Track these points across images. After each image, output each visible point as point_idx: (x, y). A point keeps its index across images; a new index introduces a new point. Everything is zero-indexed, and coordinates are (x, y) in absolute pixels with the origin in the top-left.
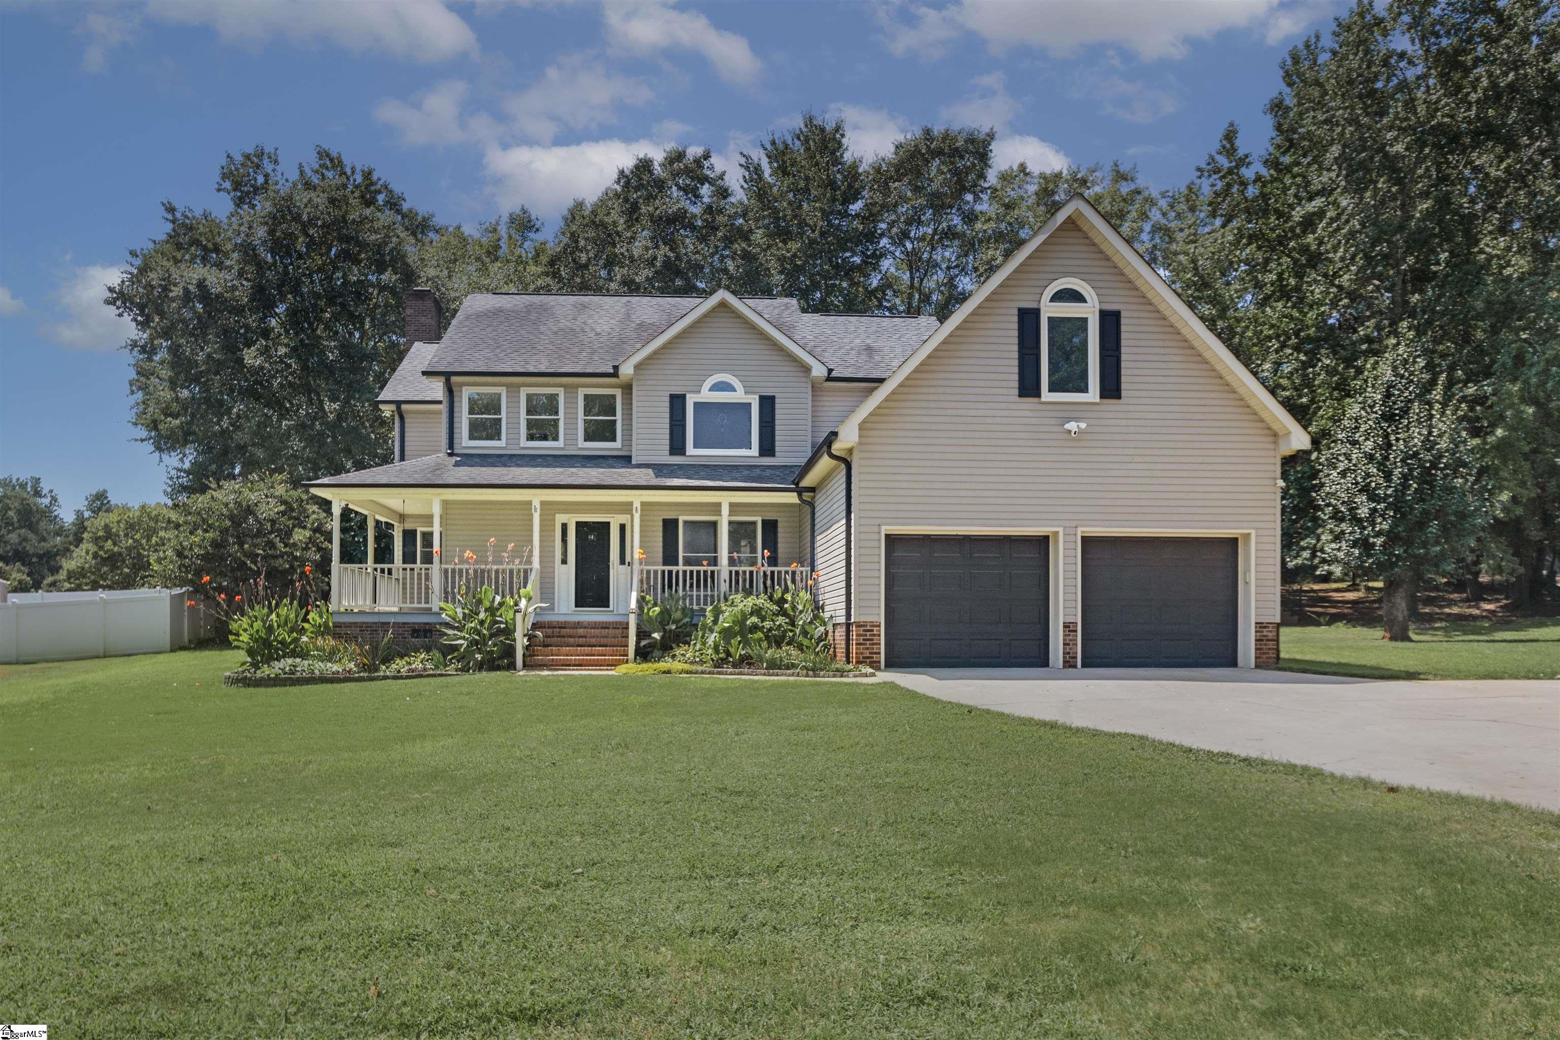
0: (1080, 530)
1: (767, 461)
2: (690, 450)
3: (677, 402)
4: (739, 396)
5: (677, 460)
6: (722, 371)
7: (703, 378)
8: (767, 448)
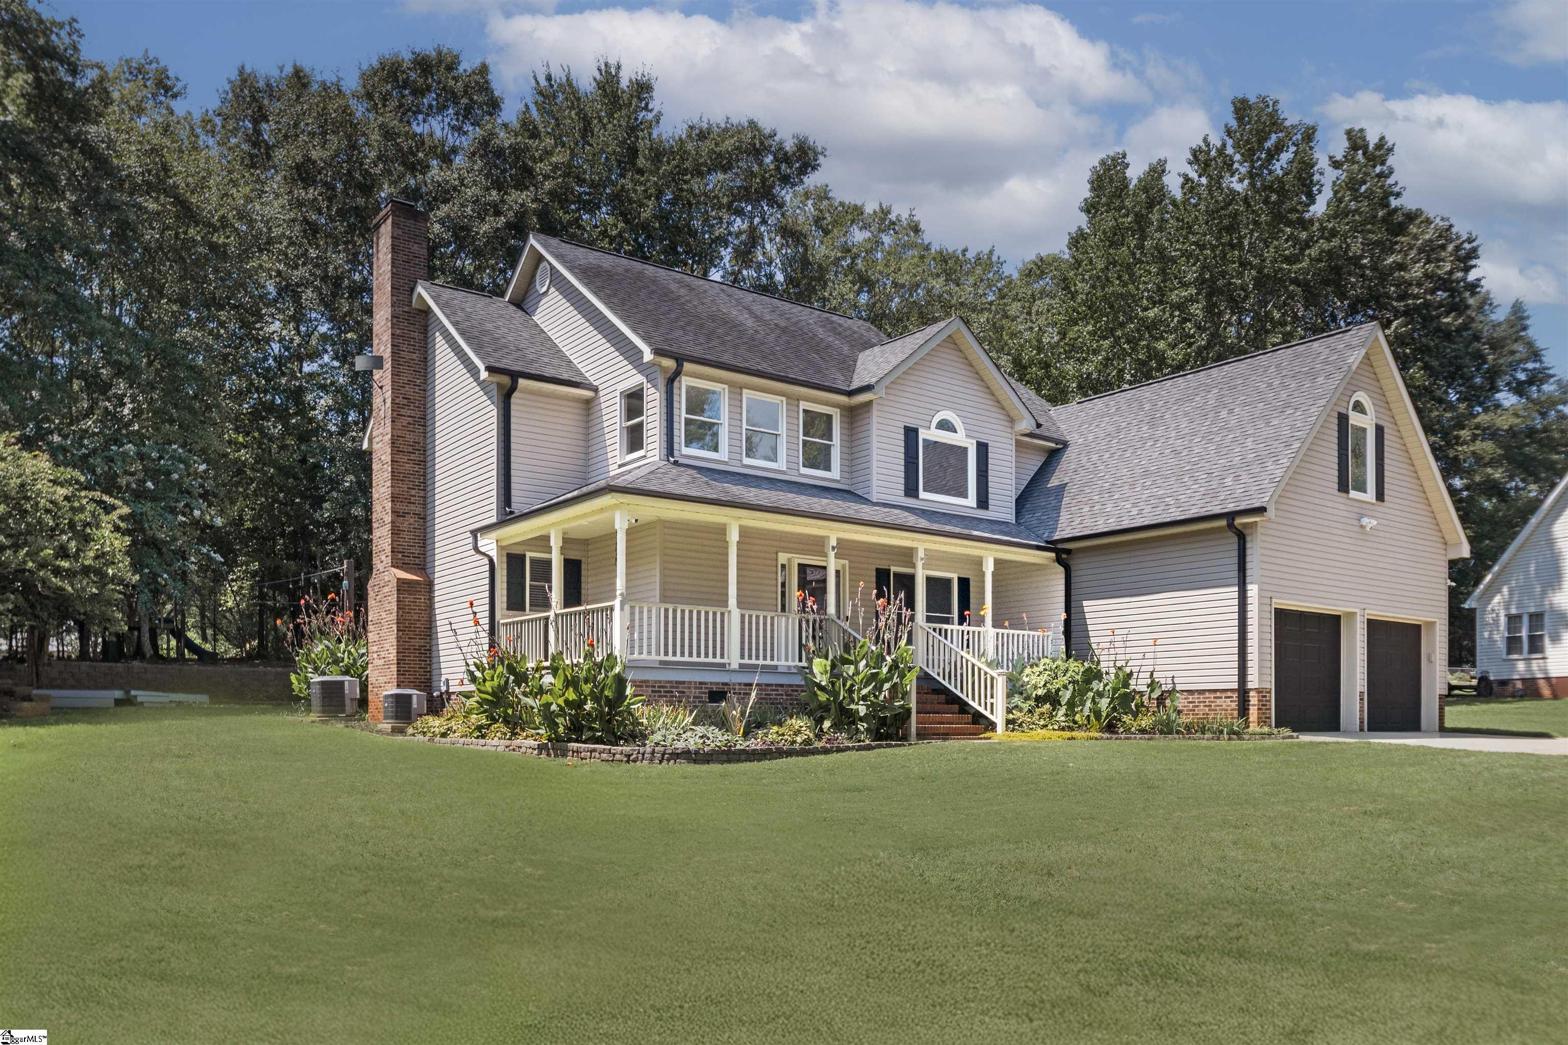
0: (1367, 611)
1: (982, 514)
2: (923, 495)
3: (911, 434)
4: (959, 439)
5: (910, 502)
6: (950, 408)
7: (933, 413)
8: (983, 502)
